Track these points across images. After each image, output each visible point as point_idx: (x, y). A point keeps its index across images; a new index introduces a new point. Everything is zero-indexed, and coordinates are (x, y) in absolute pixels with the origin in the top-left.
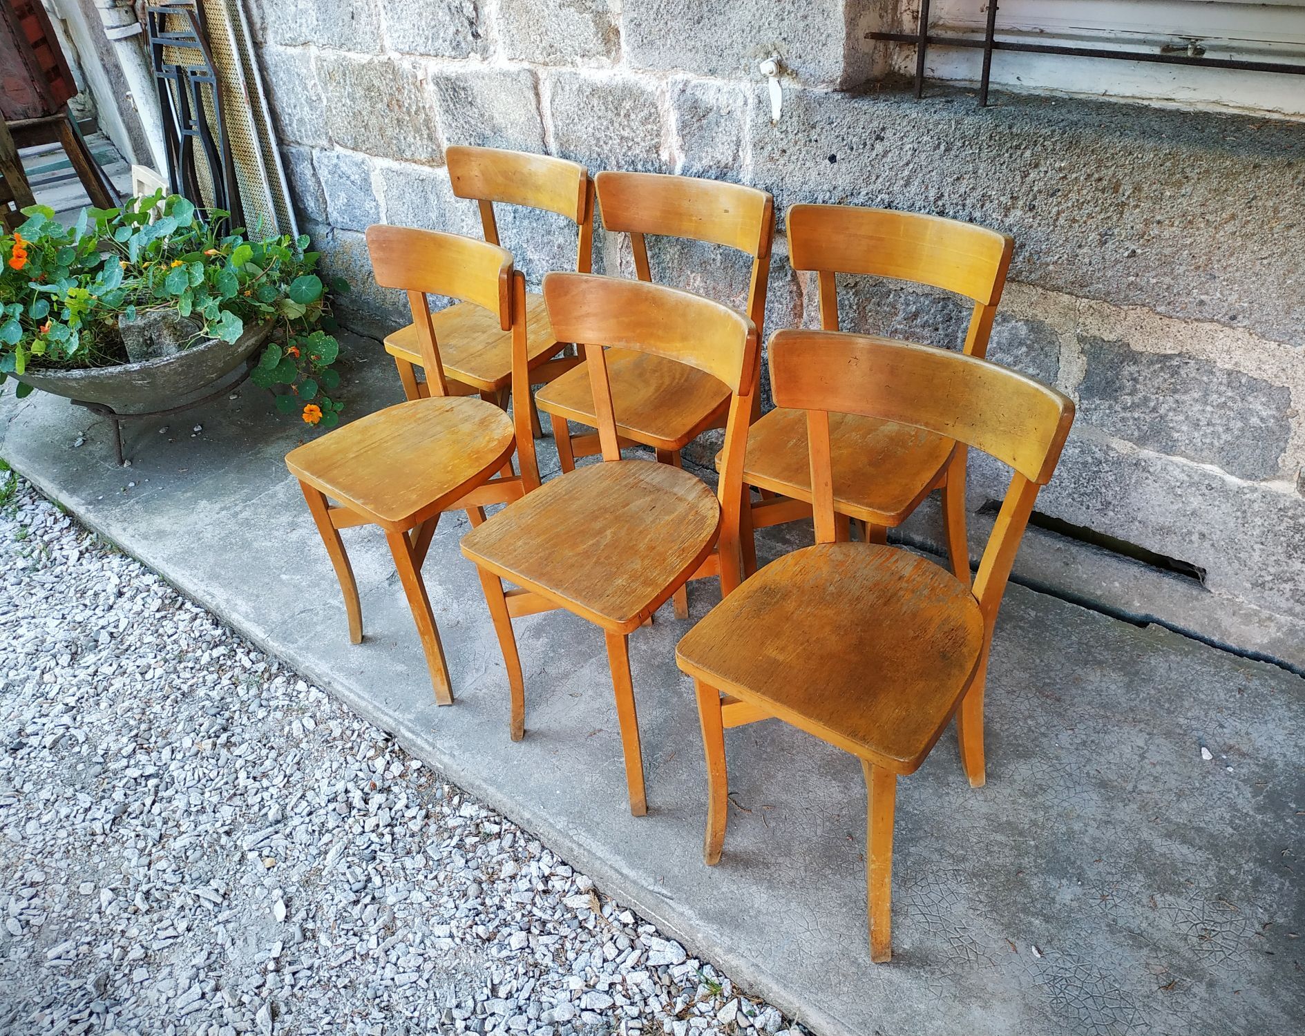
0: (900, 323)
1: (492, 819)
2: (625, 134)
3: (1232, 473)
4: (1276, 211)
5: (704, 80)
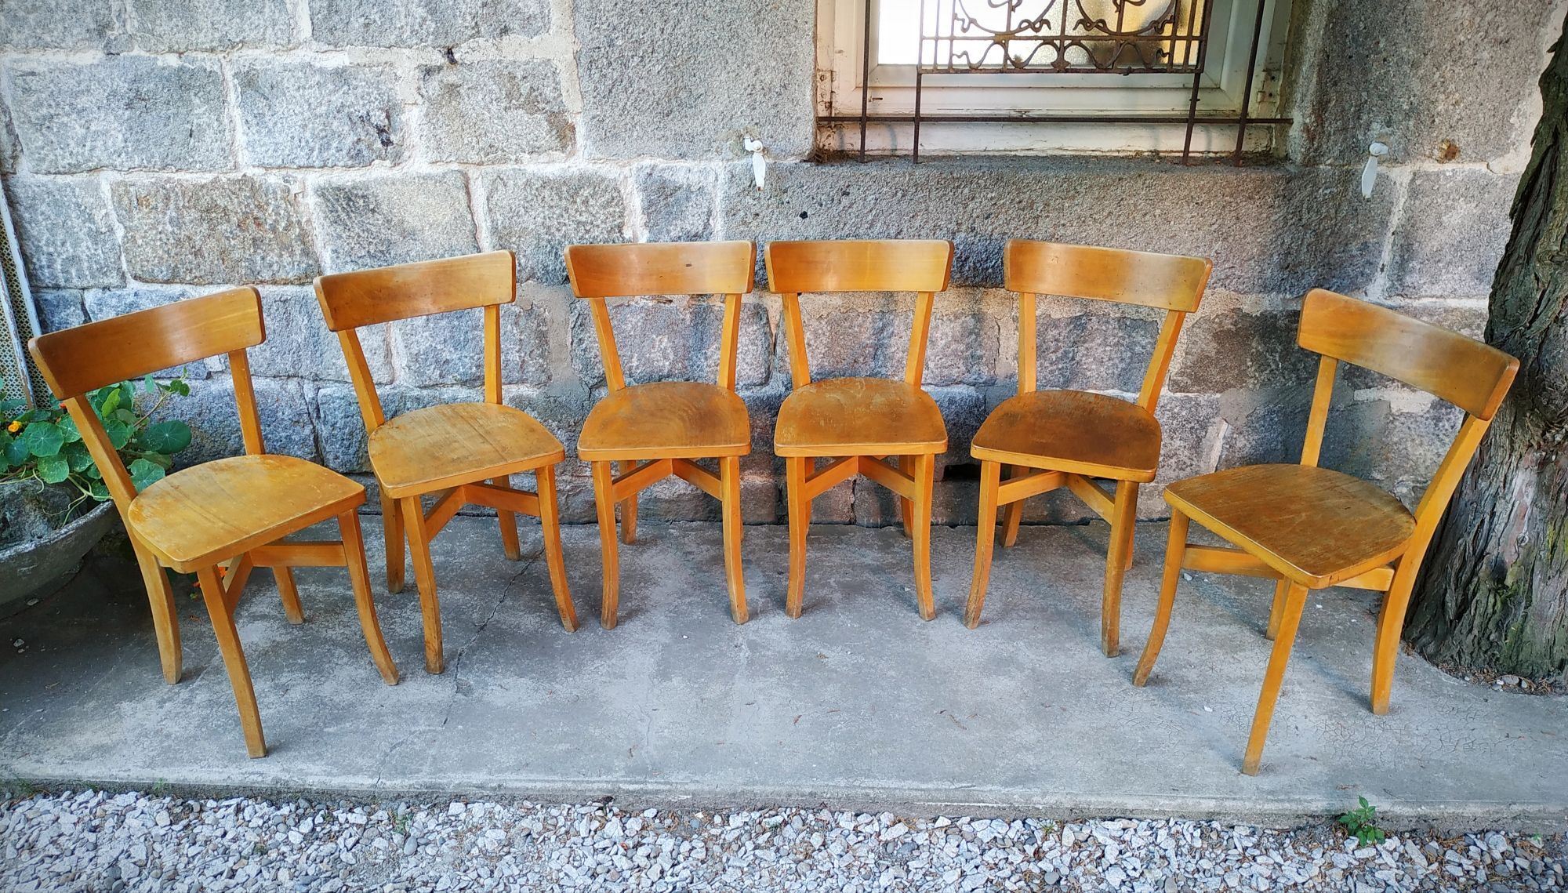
0: (869, 339)
1: (767, 815)
2: (583, 219)
3: (1128, 391)
4: (1135, 206)
5: (673, 163)
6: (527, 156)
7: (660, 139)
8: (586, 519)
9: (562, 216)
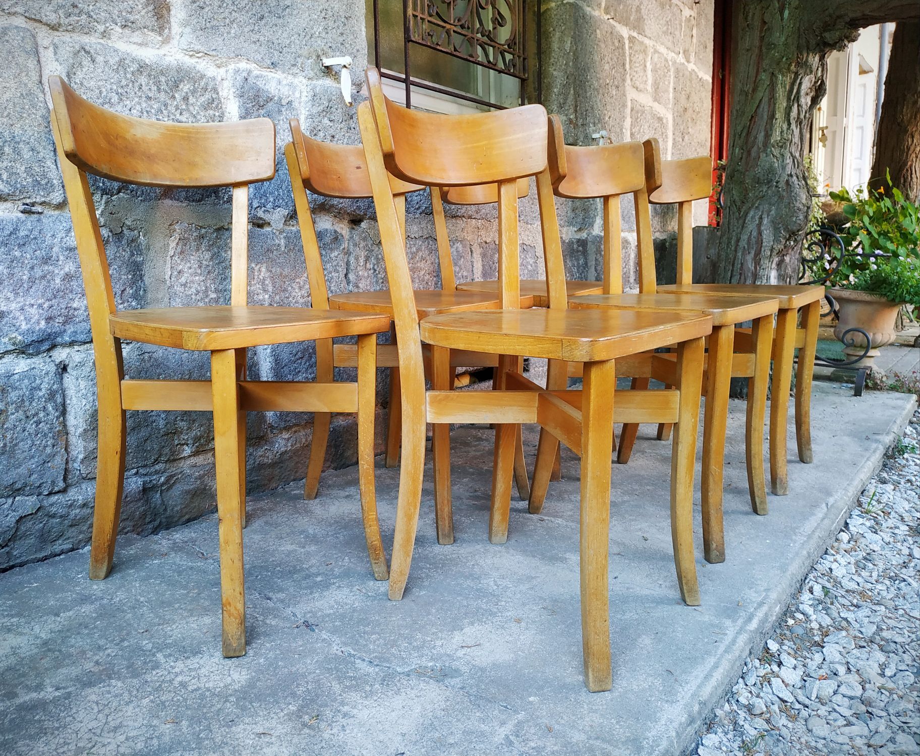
5: (265, 72)
6: (118, 29)
7: (255, 42)
8: (187, 517)
9: (162, 112)
